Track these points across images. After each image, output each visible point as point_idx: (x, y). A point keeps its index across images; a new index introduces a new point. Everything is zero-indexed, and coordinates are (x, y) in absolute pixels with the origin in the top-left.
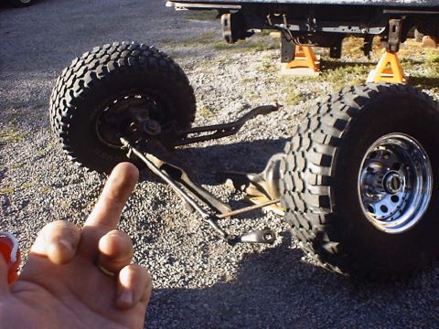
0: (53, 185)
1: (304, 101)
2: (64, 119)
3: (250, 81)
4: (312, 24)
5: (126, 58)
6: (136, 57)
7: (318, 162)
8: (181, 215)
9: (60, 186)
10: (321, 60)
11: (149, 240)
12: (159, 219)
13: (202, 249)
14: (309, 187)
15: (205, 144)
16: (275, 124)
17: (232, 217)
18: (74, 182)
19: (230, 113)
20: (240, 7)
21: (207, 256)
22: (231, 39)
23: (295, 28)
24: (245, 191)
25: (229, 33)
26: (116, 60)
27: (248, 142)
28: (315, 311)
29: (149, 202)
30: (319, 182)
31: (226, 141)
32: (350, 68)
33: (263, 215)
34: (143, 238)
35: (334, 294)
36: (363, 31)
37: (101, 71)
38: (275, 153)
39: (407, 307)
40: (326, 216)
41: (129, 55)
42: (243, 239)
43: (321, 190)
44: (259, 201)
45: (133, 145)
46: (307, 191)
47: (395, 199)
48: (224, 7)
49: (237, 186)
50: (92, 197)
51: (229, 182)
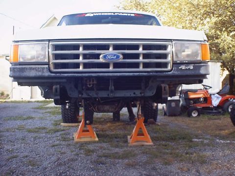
3: (57, 146)
20: (65, 80)
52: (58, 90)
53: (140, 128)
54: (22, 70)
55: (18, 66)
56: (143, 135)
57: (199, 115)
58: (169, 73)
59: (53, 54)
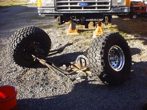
0: (8, 73)
1: (77, 42)
2: (14, 51)
3: (59, 37)
4: (83, 19)
5: (33, 31)
6: (35, 30)
7: (100, 53)
8: (53, 76)
9: (10, 73)
10: (78, 30)
11: (47, 84)
12: (47, 78)
13: (64, 84)
14: (98, 60)
15: (52, 56)
16: (71, 49)
17: (69, 75)
18: (14, 71)
19: (56, 47)
20: (63, 15)
21: (66, 86)
22: (60, 24)
23: (78, 20)
24: (70, 67)
25: (60, 22)
26: (30, 31)
27: (65, 54)
28: (101, 94)
29: (42, 74)
30: (101, 59)
31: (58, 55)
32: (87, 31)
33: (77, 73)
34: (45, 84)
35: (104, 90)
36: (97, 20)
37: (26, 35)
38: (79, 55)
39: (124, 90)
40: (103, 67)
41: (33, 30)
42: (76, 79)
43: (101, 61)
44: (75, 70)
45: (36, 57)
46: (97, 62)
47: (116, 63)
48: (58, 15)
49: (67, 66)
50: (22, 74)
51: (64, 66)
52: (60, 19)
53: (99, 29)
54: (43, 10)
55: (42, 8)
56: (100, 32)
57: (137, 18)
58: (109, 11)
59: (56, 3)
